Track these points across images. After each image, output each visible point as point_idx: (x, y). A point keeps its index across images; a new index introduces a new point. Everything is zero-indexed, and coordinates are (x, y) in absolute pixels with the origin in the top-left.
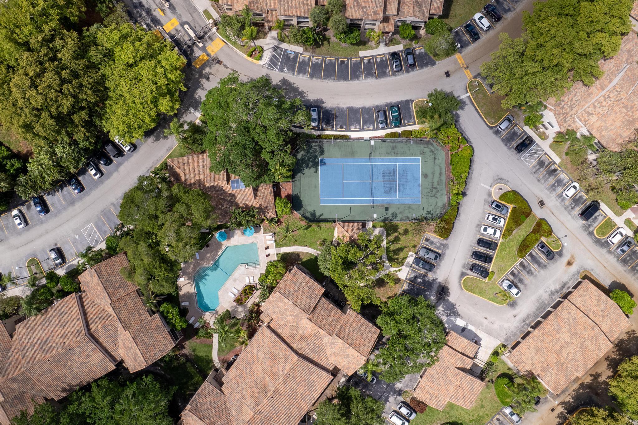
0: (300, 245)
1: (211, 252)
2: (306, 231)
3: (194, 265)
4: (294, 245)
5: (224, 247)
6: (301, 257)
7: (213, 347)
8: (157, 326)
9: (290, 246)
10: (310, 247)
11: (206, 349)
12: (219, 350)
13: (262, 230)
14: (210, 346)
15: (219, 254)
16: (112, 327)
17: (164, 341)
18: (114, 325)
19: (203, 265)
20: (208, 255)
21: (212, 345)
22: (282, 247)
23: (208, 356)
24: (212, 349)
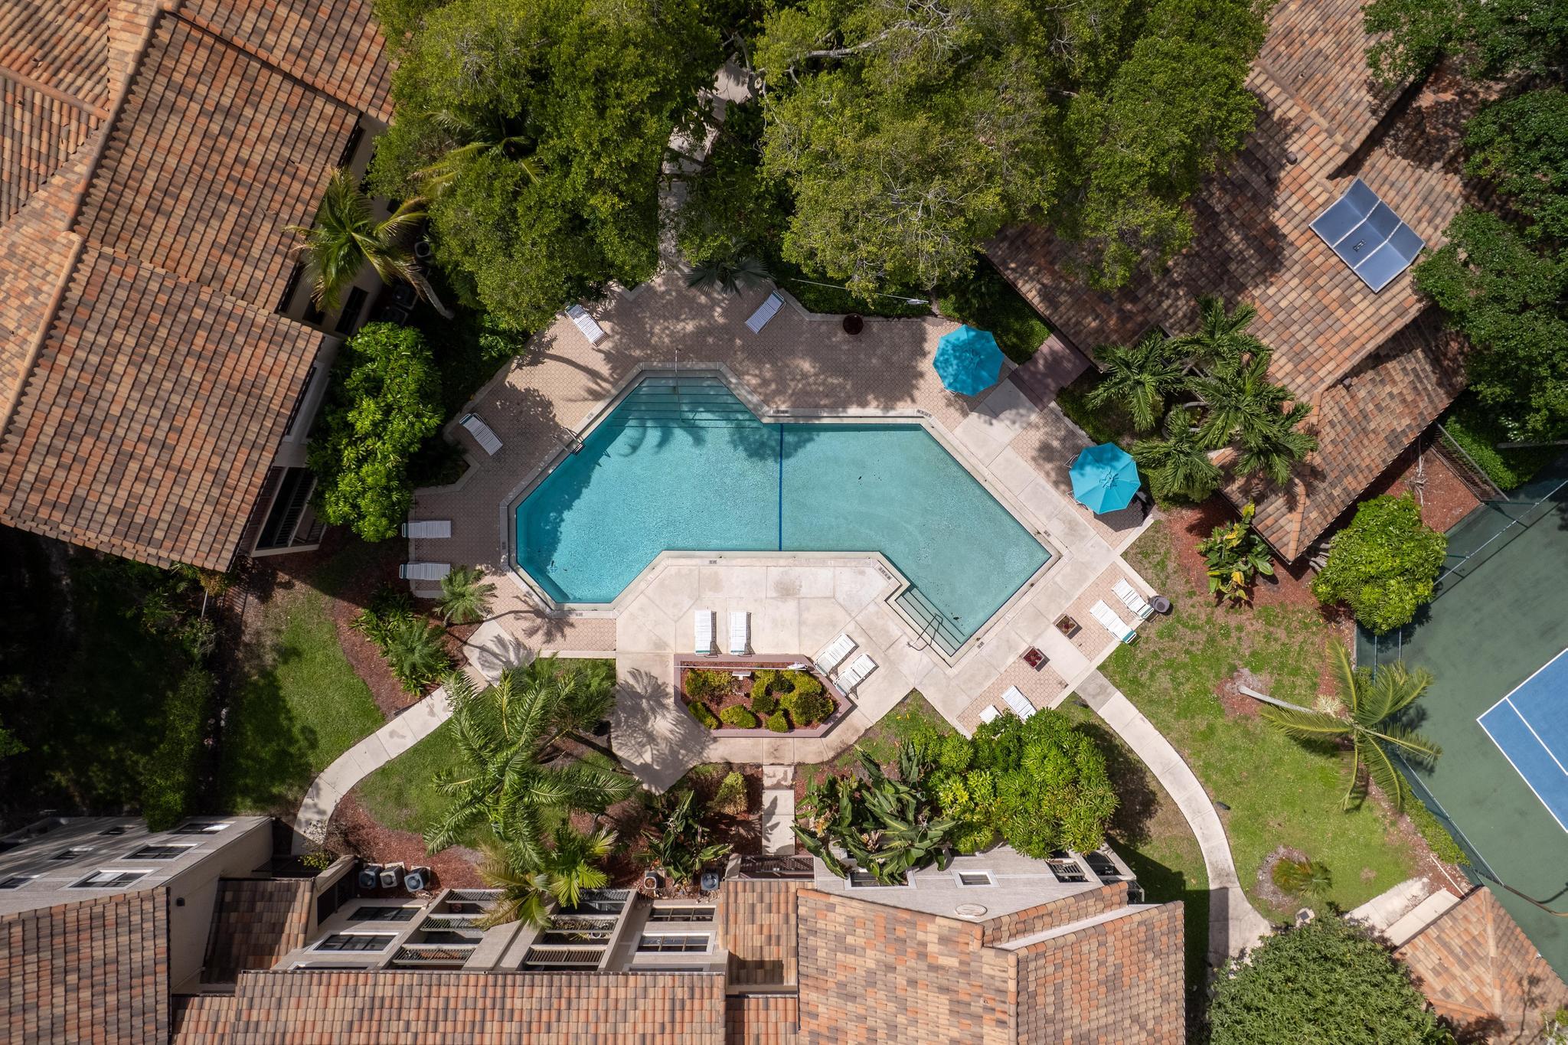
0: (1204, 776)
1: (829, 365)
2: (1298, 752)
3: (700, 333)
4: (1178, 745)
5: (904, 411)
6: (1151, 825)
7: (383, 733)
8: (252, 389)
9: (1163, 728)
10: (1232, 829)
11: (340, 703)
12: (384, 772)
13: (1133, 535)
14: (373, 717)
15: (853, 410)
16: (36, 130)
17: (195, 493)
18: (57, 136)
19: (739, 375)
20: (806, 366)
21: (382, 720)
22: (1131, 696)
23: (313, 745)
24: (365, 732)
